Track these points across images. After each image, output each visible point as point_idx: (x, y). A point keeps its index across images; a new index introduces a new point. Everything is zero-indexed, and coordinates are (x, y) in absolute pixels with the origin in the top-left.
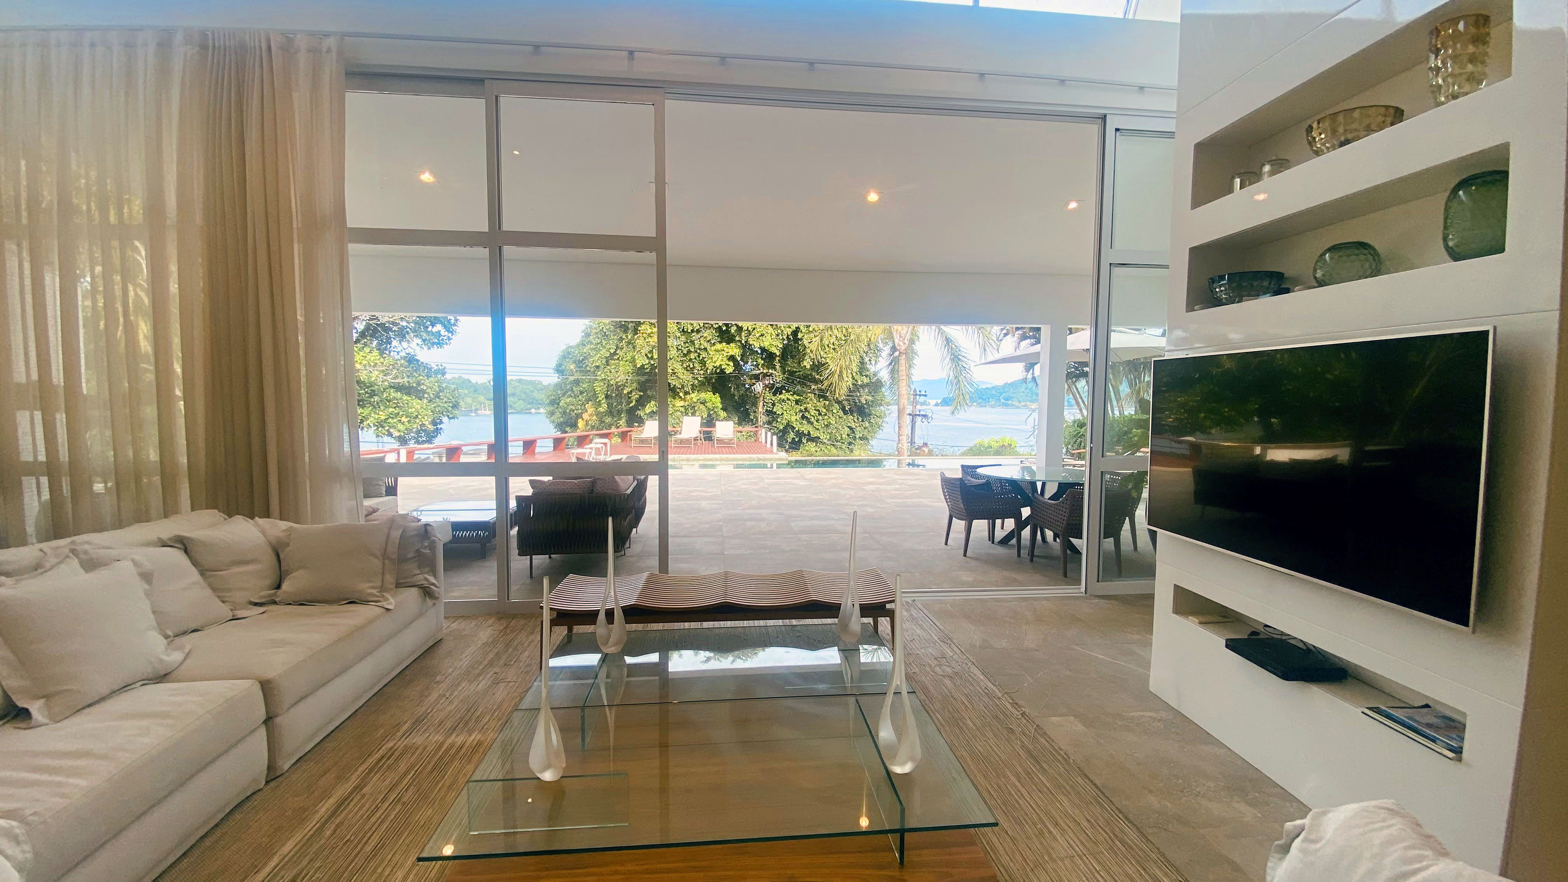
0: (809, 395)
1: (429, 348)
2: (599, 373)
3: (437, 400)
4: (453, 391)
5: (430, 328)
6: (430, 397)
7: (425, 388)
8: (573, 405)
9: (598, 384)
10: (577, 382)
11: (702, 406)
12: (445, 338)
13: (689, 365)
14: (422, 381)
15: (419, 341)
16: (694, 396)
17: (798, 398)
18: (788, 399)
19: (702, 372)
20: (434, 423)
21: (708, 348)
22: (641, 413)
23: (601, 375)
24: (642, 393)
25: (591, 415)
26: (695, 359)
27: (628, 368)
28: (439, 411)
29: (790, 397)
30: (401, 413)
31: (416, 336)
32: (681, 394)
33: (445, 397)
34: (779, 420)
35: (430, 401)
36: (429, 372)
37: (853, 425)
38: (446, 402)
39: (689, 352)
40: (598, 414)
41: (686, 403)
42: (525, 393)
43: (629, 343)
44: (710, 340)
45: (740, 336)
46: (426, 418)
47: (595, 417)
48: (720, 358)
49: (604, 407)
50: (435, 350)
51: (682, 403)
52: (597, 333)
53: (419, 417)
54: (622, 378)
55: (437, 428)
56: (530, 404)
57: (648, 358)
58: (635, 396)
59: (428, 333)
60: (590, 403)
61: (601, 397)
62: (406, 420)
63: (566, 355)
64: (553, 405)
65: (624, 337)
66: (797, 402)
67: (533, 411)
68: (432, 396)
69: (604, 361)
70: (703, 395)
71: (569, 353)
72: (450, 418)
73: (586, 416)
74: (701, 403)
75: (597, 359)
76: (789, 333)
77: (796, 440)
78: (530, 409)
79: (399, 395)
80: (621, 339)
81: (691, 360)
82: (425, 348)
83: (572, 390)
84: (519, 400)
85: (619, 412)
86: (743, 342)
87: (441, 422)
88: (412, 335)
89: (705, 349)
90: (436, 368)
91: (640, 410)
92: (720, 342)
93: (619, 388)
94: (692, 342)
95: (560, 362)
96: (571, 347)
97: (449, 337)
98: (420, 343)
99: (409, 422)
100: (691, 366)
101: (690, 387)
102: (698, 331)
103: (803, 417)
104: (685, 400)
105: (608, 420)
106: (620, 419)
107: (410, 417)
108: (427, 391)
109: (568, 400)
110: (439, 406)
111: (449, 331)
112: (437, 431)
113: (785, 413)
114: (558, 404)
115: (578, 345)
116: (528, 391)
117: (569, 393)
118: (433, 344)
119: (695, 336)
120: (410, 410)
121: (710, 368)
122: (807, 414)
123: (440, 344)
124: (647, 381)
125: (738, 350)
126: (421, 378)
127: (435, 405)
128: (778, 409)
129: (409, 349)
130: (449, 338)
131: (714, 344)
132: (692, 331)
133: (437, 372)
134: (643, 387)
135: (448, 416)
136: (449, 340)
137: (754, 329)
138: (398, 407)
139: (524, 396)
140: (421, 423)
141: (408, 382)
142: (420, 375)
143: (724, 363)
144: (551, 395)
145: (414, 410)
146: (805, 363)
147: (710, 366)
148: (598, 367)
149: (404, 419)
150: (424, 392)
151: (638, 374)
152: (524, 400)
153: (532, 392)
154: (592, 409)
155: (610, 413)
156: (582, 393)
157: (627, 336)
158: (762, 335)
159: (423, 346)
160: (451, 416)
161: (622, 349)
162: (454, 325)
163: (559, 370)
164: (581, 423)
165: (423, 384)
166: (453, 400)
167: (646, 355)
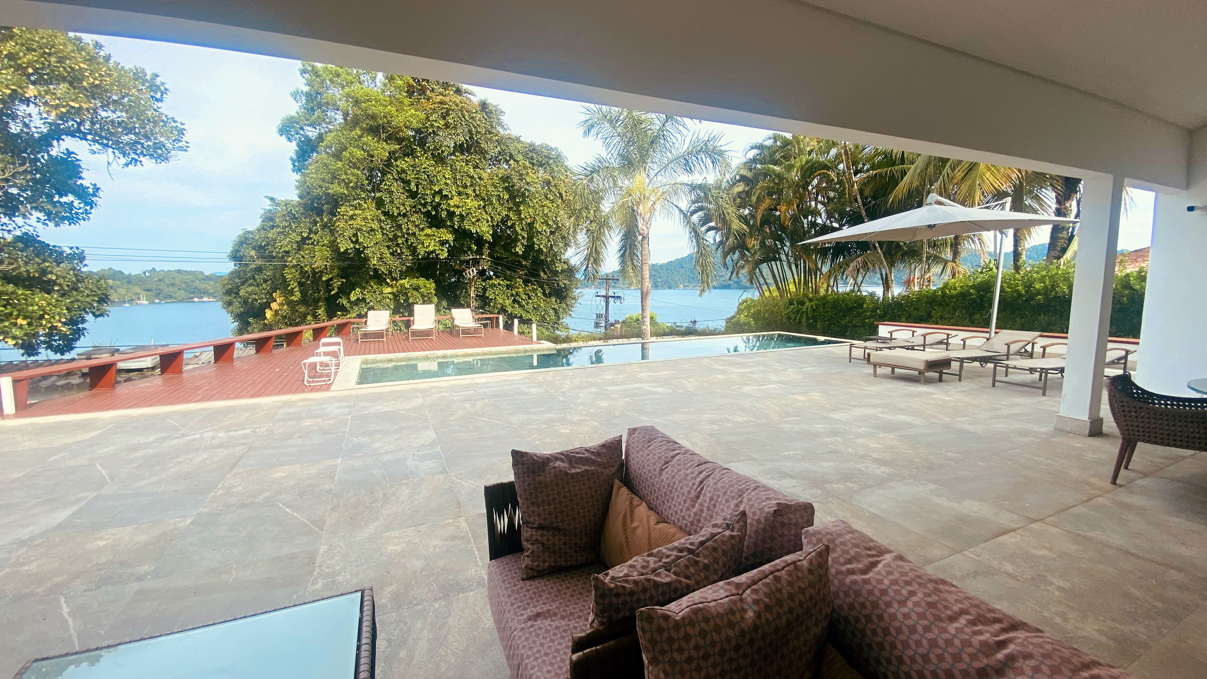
0: (518, 280)
1: (57, 225)
2: (290, 259)
3: (74, 293)
4: (98, 281)
5: (56, 198)
6: (63, 289)
7: (54, 278)
8: (255, 294)
9: (288, 271)
10: (259, 270)
11: (415, 293)
12: (80, 211)
13: (396, 251)
14: (49, 269)
15: (41, 215)
16: (406, 282)
17: (508, 283)
18: (499, 284)
19: (410, 257)
20: (72, 322)
21: (417, 233)
22: (344, 301)
23: (292, 261)
24: (344, 280)
25: (280, 305)
26: (403, 243)
27: (326, 253)
28: (79, 307)
29: (501, 282)
30: (15, 313)
31: (36, 208)
32: (388, 280)
33: (86, 288)
34: (492, 304)
35: (63, 295)
36: (59, 257)
37: (556, 307)
38: (88, 296)
39: (396, 237)
40: (290, 303)
41: (395, 290)
42: (185, 283)
43: (324, 226)
44: (418, 225)
45: (452, 220)
46: (57, 318)
47: (285, 307)
48: (432, 244)
49: (297, 296)
50: (65, 226)
51: (389, 290)
52: (284, 215)
53: (46, 317)
54: (319, 264)
55: (79, 329)
56: (192, 293)
57: (352, 242)
58: (337, 283)
59: (54, 204)
60: (278, 291)
61: (294, 285)
62: (24, 322)
63: (244, 241)
64: (230, 295)
65: (318, 219)
66: (508, 287)
67: (196, 299)
68: (66, 288)
69: (295, 246)
70: (415, 281)
71: (246, 238)
72: (96, 316)
73: (274, 306)
74: (414, 289)
75: (286, 243)
76: (499, 220)
77: (509, 323)
78: (192, 298)
79: (11, 288)
80: (315, 223)
81: (398, 245)
82: (51, 225)
83: (254, 278)
84: (179, 289)
85: (316, 301)
86: (456, 227)
87: (84, 321)
88: (29, 206)
89: (414, 234)
90: (69, 251)
91: (341, 298)
92: (430, 228)
93: (316, 275)
94: (399, 227)
95: (236, 248)
96: (249, 232)
97: (86, 210)
98: (43, 218)
99: (29, 324)
100: (399, 251)
101: (398, 273)
102: (405, 215)
103: (514, 301)
104: (392, 286)
105: (302, 309)
106: (319, 308)
107: (31, 318)
108: (58, 281)
109: (250, 289)
110: (78, 301)
111: (86, 204)
112: (78, 333)
113: (497, 297)
114: (237, 293)
115: (258, 230)
116: (188, 281)
117: (251, 281)
118: (63, 218)
119: (402, 221)
120: (30, 308)
121: (422, 253)
122: (517, 298)
123: (73, 219)
124: (350, 267)
125: (450, 235)
126: (47, 264)
127: (72, 299)
128: (490, 294)
129: (27, 227)
130: (86, 212)
131: (423, 230)
132: (399, 214)
133: (71, 257)
134: (344, 273)
135: (93, 314)
136: (87, 213)
137: (468, 214)
138: (11, 305)
139: (184, 286)
140: (49, 325)
141: (28, 271)
142: (44, 261)
143: (437, 248)
144: (227, 284)
145: (36, 308)
146: (517, 250)
147: (421, 251)
148: (287, 252)
149: (20, 321)
150: (55, 283)
151: (338, 260)
152: (185, 290)
153: (193, 281)
154: (281, 299)
155: (304, 301)
156: (265, 281)
157: (322, 220)
158: (478, 220)
159: (47, 222)
160: (97, 313)
161: (316, 233)
162: (94, 195)
163: (236, 256)
164: (269, 314)
165: (51, 273)
166: (99, 292)
167: (350, 238)
